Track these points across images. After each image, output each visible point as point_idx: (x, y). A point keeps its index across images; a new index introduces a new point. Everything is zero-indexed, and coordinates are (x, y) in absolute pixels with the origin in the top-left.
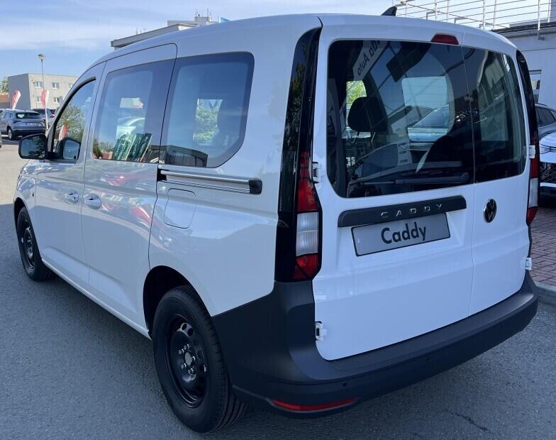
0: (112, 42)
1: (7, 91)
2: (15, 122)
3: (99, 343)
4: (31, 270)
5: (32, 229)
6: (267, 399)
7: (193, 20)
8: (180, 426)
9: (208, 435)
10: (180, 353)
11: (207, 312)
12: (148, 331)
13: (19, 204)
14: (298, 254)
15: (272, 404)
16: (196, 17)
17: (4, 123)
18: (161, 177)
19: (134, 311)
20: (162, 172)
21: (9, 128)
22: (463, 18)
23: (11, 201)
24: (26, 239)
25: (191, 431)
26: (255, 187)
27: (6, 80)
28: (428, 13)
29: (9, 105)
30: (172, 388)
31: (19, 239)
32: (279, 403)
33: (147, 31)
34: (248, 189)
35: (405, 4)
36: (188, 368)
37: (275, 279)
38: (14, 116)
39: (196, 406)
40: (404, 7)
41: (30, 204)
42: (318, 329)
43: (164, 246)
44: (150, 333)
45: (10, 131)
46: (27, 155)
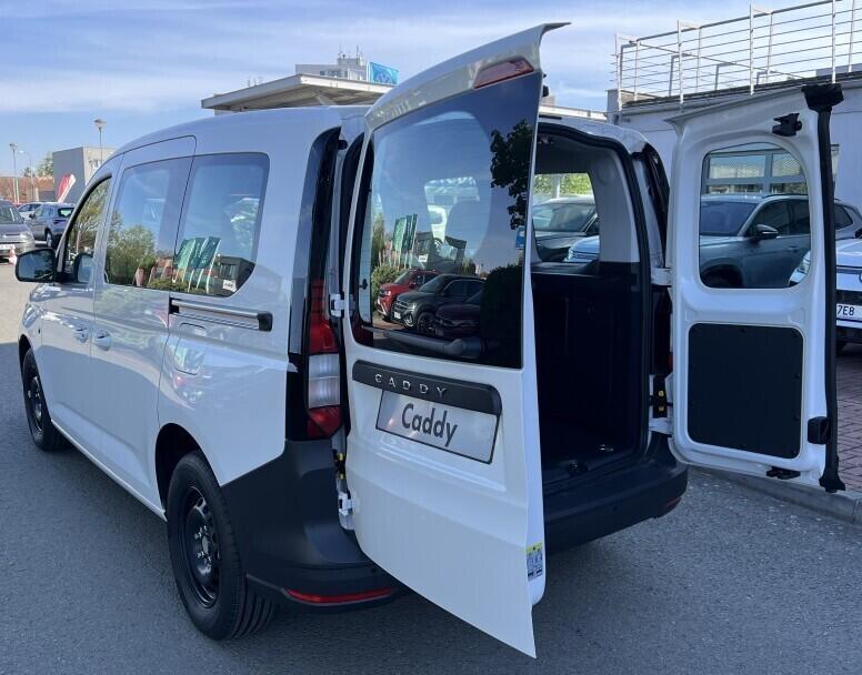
0: (203, 102)
1: (52, 173)
2: (57, 222)
3: (114, 531)
4: (38, 436)
5: (39, 379)
6: (283, 590)
7: (335, 63)
8: (194, 633)
9: (228, 644)
10: (196, 537)
11: (216, 481)
12: (163, 511)
13: (24, 343)
14: (311, 405)
15: (288, 596)
16: (340, 59)
17: (40, 224)
18: (173, 309)
19: (147, 484)
20: (174, 302)
21: (47, 230)
22: (730, 64)
23: (16, 339)
24: (34, 393)
25: (208, 640)
26: (265, 322)
27: (51, 156)
28: (673, 57)
29: (54, 196)
30: (187, 583)
31: (26, 392)
32: (294, 594)
33: (264, 82)
34: (256, 324)
35: (635, 45)
36: (206, 556)
37: (287, 437)
38: (55, 214)
39: (210, 606)
40: (635, 48)
41: (35, 345)
42: (341, 501)
43: (189, 403)
44: (165, 514)
45: (49, 236)
46: (33, 276)
